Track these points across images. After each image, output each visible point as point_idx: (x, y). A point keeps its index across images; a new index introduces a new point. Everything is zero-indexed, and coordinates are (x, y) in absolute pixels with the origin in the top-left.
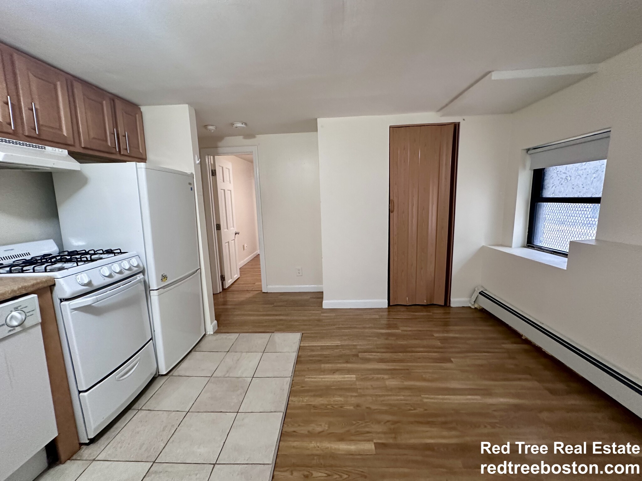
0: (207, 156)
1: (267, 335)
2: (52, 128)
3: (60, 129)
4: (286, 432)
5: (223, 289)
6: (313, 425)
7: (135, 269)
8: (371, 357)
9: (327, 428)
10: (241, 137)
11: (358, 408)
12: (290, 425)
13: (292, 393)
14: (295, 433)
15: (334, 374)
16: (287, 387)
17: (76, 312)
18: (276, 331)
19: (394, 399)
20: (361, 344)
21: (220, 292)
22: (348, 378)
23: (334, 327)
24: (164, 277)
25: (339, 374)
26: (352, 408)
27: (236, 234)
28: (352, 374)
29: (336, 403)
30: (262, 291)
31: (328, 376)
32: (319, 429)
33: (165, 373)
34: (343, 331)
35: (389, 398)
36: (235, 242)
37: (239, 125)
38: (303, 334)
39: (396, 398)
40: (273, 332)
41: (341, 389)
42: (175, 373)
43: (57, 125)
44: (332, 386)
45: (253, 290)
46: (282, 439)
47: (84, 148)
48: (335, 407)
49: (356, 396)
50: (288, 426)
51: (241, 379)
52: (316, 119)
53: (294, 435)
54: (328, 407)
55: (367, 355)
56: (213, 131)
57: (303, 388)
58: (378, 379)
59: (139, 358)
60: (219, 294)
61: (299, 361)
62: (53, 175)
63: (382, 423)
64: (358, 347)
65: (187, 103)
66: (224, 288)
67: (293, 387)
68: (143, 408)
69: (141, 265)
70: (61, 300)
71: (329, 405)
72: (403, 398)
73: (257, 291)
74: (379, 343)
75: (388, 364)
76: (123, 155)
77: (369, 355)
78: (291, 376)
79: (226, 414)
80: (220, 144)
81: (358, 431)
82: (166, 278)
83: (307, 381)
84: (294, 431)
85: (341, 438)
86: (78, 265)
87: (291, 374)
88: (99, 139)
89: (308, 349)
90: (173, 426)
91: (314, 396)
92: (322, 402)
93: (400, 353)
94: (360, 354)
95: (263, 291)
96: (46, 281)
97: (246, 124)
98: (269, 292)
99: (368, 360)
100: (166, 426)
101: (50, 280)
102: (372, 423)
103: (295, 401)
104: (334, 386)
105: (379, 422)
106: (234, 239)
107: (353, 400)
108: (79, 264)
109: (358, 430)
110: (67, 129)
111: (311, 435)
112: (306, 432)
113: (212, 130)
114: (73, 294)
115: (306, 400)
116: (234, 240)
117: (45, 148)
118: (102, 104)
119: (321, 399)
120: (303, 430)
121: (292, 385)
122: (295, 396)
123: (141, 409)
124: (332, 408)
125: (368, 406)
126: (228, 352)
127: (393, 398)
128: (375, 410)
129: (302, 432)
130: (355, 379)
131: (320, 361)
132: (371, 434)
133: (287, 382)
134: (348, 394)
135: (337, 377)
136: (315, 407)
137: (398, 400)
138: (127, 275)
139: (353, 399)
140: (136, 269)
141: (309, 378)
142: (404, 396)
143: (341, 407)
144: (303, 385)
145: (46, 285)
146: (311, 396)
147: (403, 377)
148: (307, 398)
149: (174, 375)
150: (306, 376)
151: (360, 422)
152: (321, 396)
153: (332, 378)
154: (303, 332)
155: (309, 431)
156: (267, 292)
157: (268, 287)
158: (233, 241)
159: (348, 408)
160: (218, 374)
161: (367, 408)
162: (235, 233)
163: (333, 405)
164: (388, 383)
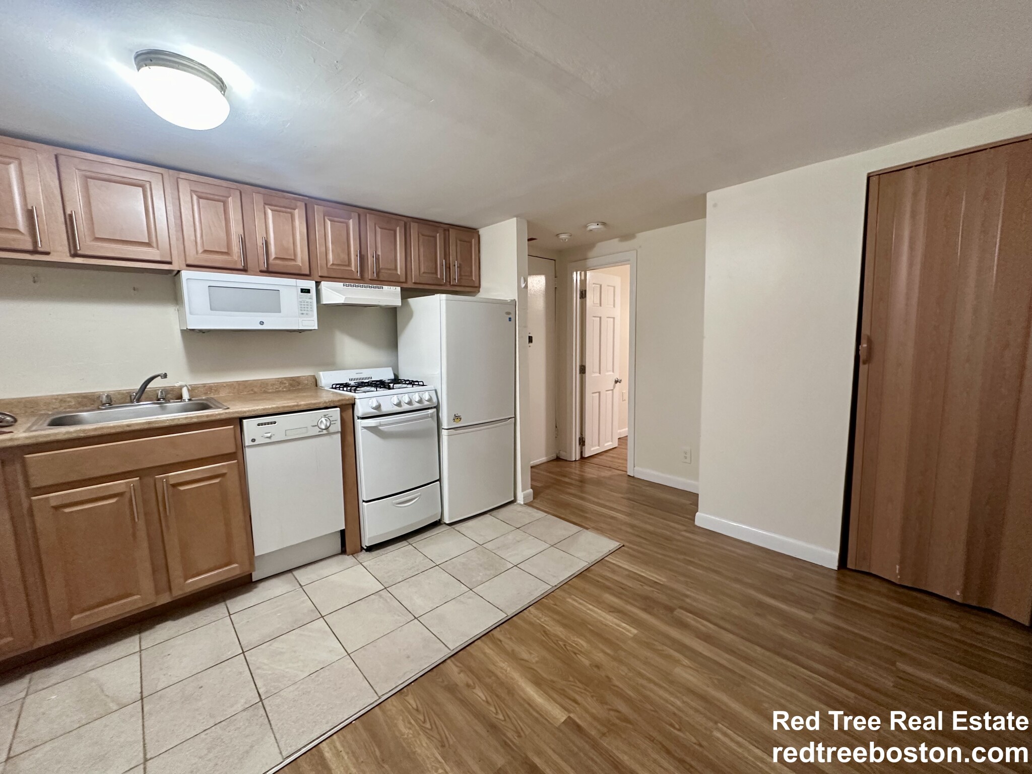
0: (575, 273)
1: (576, 528)
2: (390, 269)
3: (396, 269)
4: (493, 635)
5: (582, 458)
6: (523, 648)
7: (426, 403)
8: (693, 623)
9: (534, 661)
10: (616, 240)
11: (595, 669)
12: (503, 632)
13: (537, 603)
14: (499, 643)
15: (611, 613)
16: (537, 594)
17: (365, 430)
18: (593, 528)
19: (662, 695)
20: (702, 600)
21: (575, 461)
22: (624, 628)
23: (681, 557)
24: (457, 418)
25: (618, 617)
26: (587, 662)
27: (616, 382)
28: (635, 627)
29: (574, 645)
30: (626, 472)
31: (599, 611)
32: (525, 656)
33: (447, 522)
34: (691, 568)
35: (655, 688)
36: (613, 393)
37: (593, 227)
38: (623, 546)
39: (666, 695)
40: (587, 529)
41: (600, 634)
42: (457, 527)
43: (393, 267)
44: (589, 624)
45: (619, 468)
46: (483, 638)
47: (415, 283)
48: (568, 648)
49: (608, 654)
50: (501, 631)
51: (503, 560)
52: (705, 195)
53: (497, 643)
54: (561, 643)
55: (690, 619)
56: (567, 240)
57: (555, 607)
58: (668, 657)
59: (419, 493)
60: (573, 463)
61: (581, 575)
62: (398, 309)
63: (606, 707)
64: (688, 600)
65: (514, 216)
66: (583, 456)
67: (546, 599)
68: (413, 545)
69: (435, 400)
70: (358, 417)
71: (562, 640)
72: (679, 703)
73: (623, 471)
74: (735, 612)
75: (712, 648)
76: (453, 285)
77: (694, 620)
78: (556, 586)
79: (461, 585)
80: (591, 254)
81: (564, 690)
82: (459, 420)
83: (568, 602)
84: (500, 641)
85: (538, 682)
86: (377, 391)
87: (556, 584)
88: (429, 273)
89: (608, 567)
90: (418, 570)
91: (558, 621)
92: (560, 634)
93: (759, 646)
94: (679, 610)
95: (629, 474)
96: (349, 400)
97: (604, 224)
98: (636, 476)
99: (682, 625)
100: (414, 567)
101: (351, 399)
102: (592, 696)
103: (531, 614)
104: (592, 626)
105: (603, 702)
106: (612, 388)
107: (599, 657)
108: (378, 389)
109: (567, 690)
110: (401, 269)
111: (513, 657)
112: (509, 649)
113: (565, 240)
114: (366, 414)
115: (545, 620)
116: (612, 390)
117: (382, 288)
118: (435, 237)
119: (561, 629)
120: (509, 645)
121: (547, 596)
122: (537, 609)
123: (411, 544)
124: (564, 647)
125: (611, 676)
126: (518, 528)
127: (661, 692)
128: (614, 686)
129: (506, 646)
130: (632, 636)
131: (607, 589)
132: (576, 705)
133: (543, 589)
134: (600, 645)
135: (610, 620)
136: (546, 633)
137: (667, 701)
138: (416, 407)
139: (601, 655)
140: (428, 403)
141: (574, 600)
142: (684, 702)
143: (575, 654)
144: (558, 603)
145: (348, 402)
146: (554, 619)
147: (718, 680)
148: (547, 619)
149: (456, 528)
150: (573, 596)
151: (579, 684)
152: (565, 626)
153: (601, 616)
154: (626, 544)
155: (513, 650)
156: (633, 477)
157: (635, 468)
158: (611, 392)
159: (583, 660)
160: (487, 546)
161: (607, 677)
162: (614, 381)
163: (567, 644)
164: (678, 670)
